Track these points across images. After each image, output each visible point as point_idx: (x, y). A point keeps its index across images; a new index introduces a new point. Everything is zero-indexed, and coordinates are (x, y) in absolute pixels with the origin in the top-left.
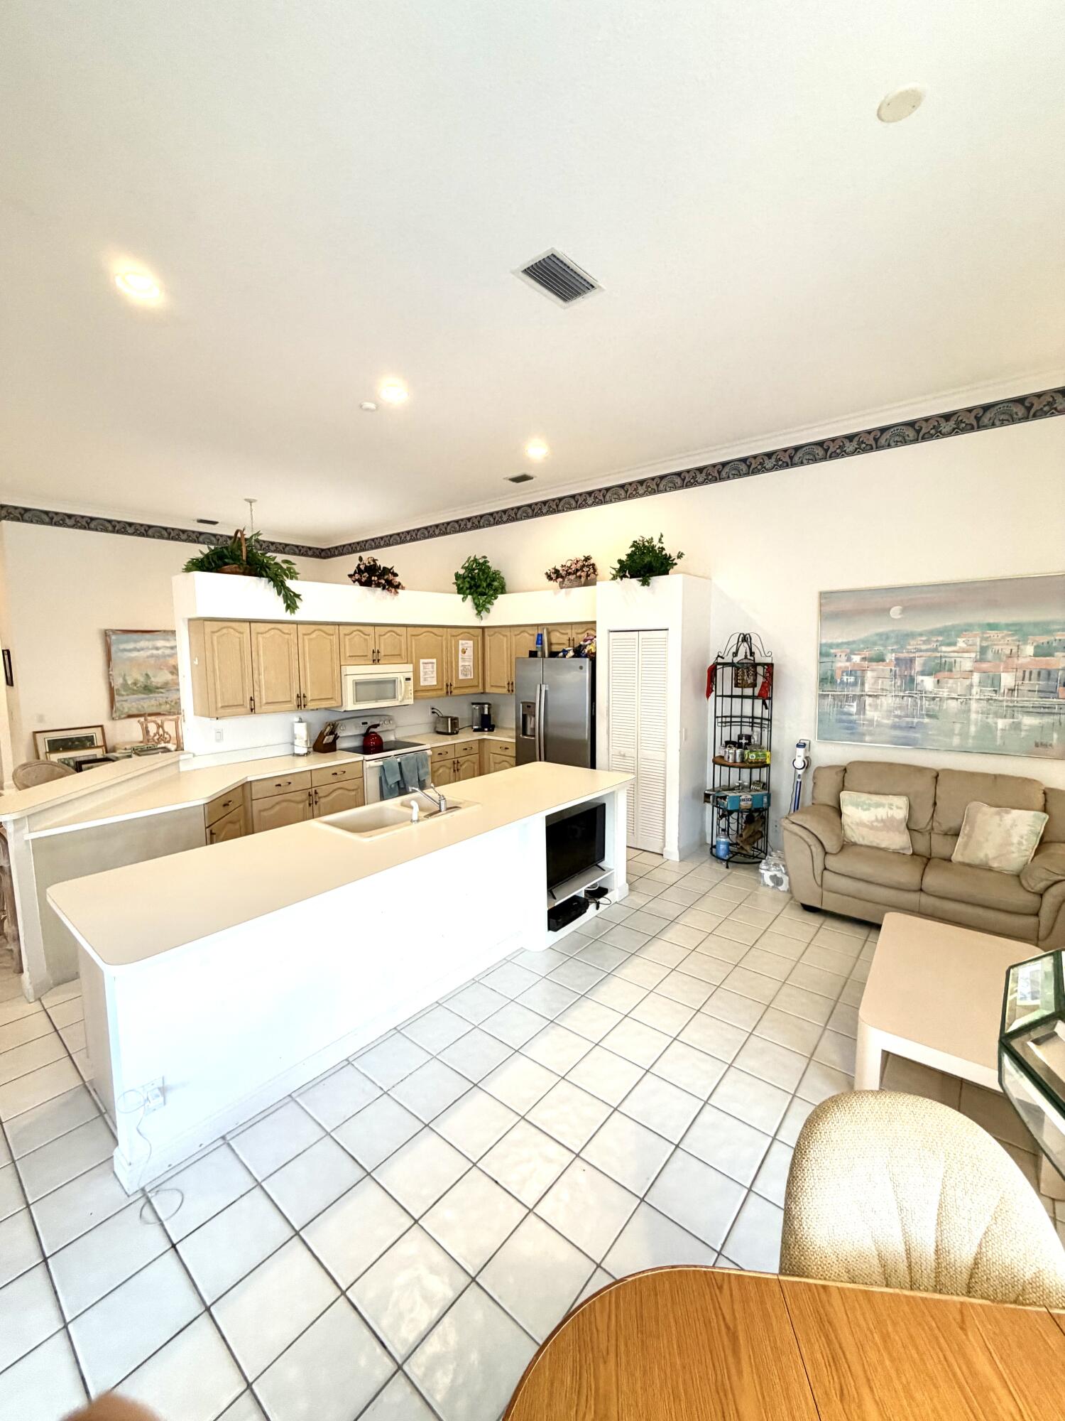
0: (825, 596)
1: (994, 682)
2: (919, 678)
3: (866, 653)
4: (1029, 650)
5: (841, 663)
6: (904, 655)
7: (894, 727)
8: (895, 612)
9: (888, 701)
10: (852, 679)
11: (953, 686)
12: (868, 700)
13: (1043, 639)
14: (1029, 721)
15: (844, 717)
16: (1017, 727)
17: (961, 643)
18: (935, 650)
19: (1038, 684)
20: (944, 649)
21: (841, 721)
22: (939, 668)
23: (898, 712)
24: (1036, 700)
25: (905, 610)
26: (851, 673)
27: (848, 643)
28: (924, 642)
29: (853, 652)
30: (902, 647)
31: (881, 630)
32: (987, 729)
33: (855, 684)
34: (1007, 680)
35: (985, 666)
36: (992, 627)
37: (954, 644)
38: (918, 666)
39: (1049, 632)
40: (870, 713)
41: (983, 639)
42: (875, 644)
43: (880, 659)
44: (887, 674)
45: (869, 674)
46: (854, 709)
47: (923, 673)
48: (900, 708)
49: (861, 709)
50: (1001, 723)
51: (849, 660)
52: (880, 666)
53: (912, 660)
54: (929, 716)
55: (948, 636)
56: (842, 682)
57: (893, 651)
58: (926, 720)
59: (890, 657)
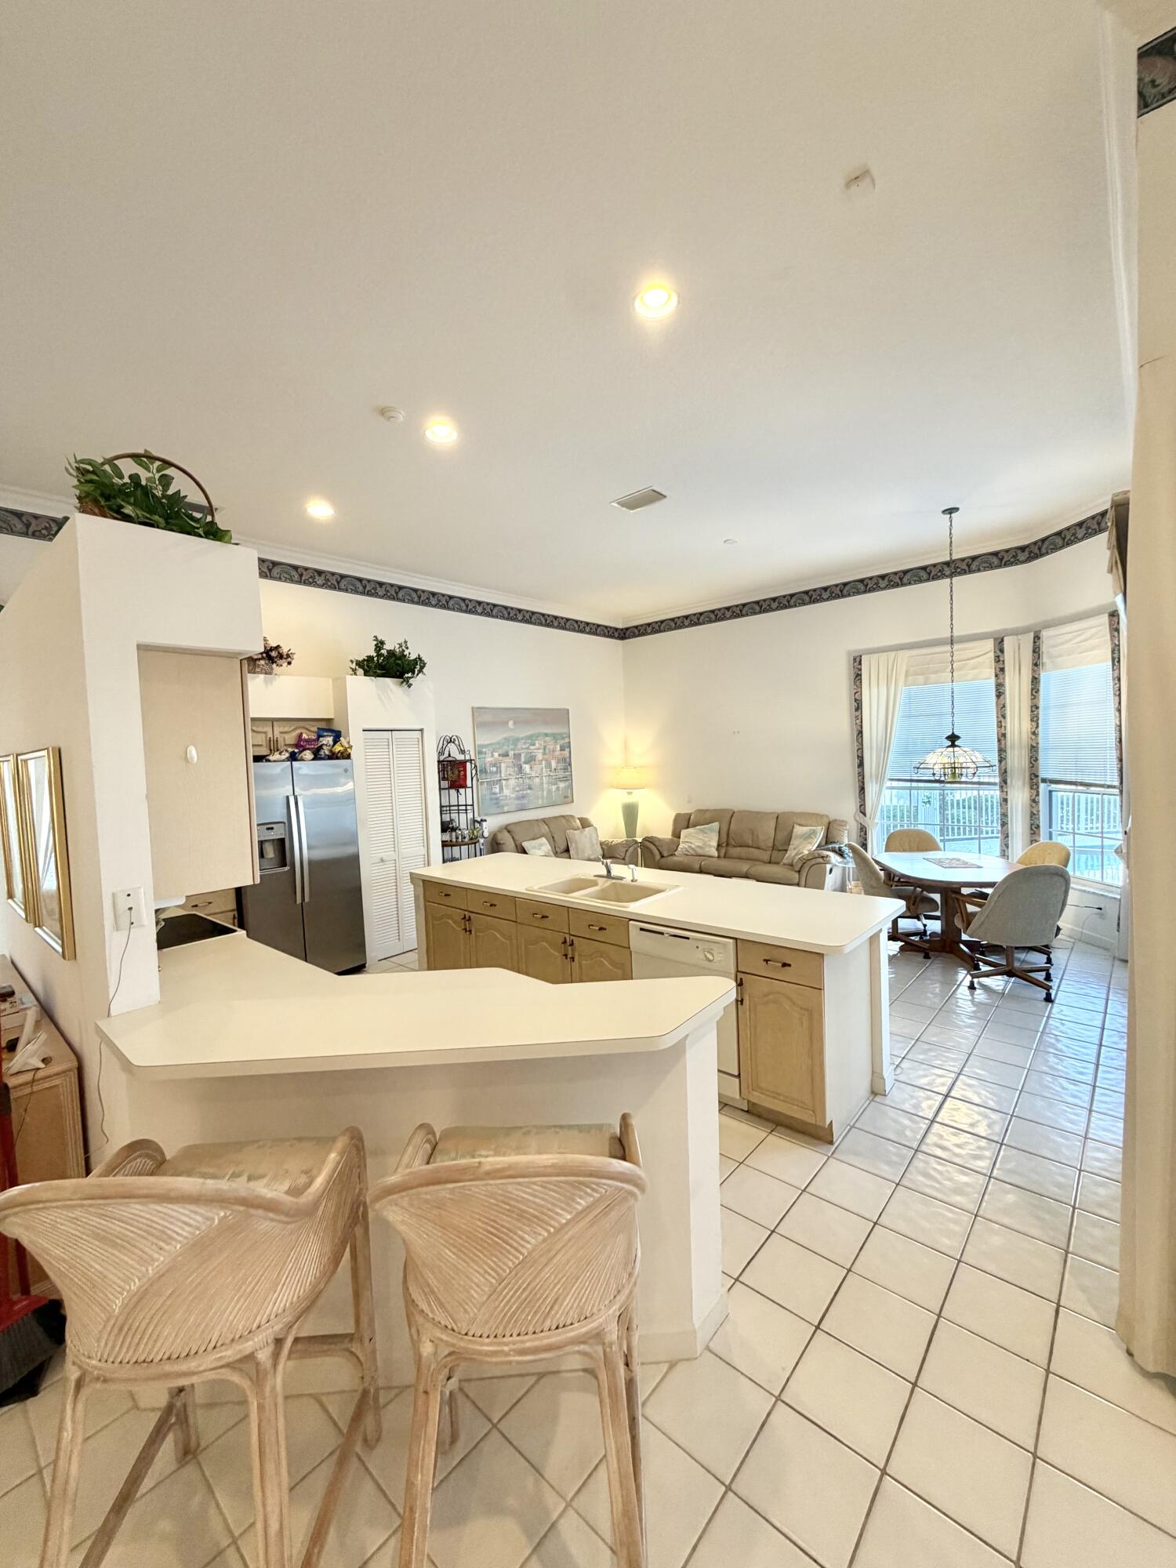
0: (476, 711)
1: (549, 765)
2: (524, 766)
3: (501, 752)
4: (558, 748)
5: (489, 759)
6: (517, 752)
7: (518, 798)
8: (511, 723)
9: (512, 782)
10: (495, 769)
11: (537, 768)
12: (504, 782)
13: (562, 742)
14: (562, 785)
15: (494, 796)
16: (558, 788)
17: (537, 745)
18: (528, 748)
19: (561, 765)
20: (532, 747)
21: (491, 799)
22: (531, 759)
23: (518, 789)
24: (561, 774)
25: (515, 723)
26: (494, 765)
27: (491, 744)
28: (525, 743)
29: (494, 751)
30: (516, 746)
31: (505, 735)
32: (550, 791)
33: (496, 772)
34: (554, 764)
35: (546, 756)
36: (546, 735)
37: (534, 745)
38: (523, 759)
39: (563, 738)
40: (506, 792)
41: (545, 742)
42: (504, 745)
43: (506, 755)
44: (511, 764)
45: (503, 765)
46: (497, 790)
47: (526, 763)
48: (518, 786)
49: (501, 789)
50: (554, 788)
51: (492, 756)
52: (506, 759)
53: (520, 755)
54: (530, 788)
55: (532, 739)
56: (491, 772)
57: (512, 749)
58: (529, 791)
59: (511, 753)
